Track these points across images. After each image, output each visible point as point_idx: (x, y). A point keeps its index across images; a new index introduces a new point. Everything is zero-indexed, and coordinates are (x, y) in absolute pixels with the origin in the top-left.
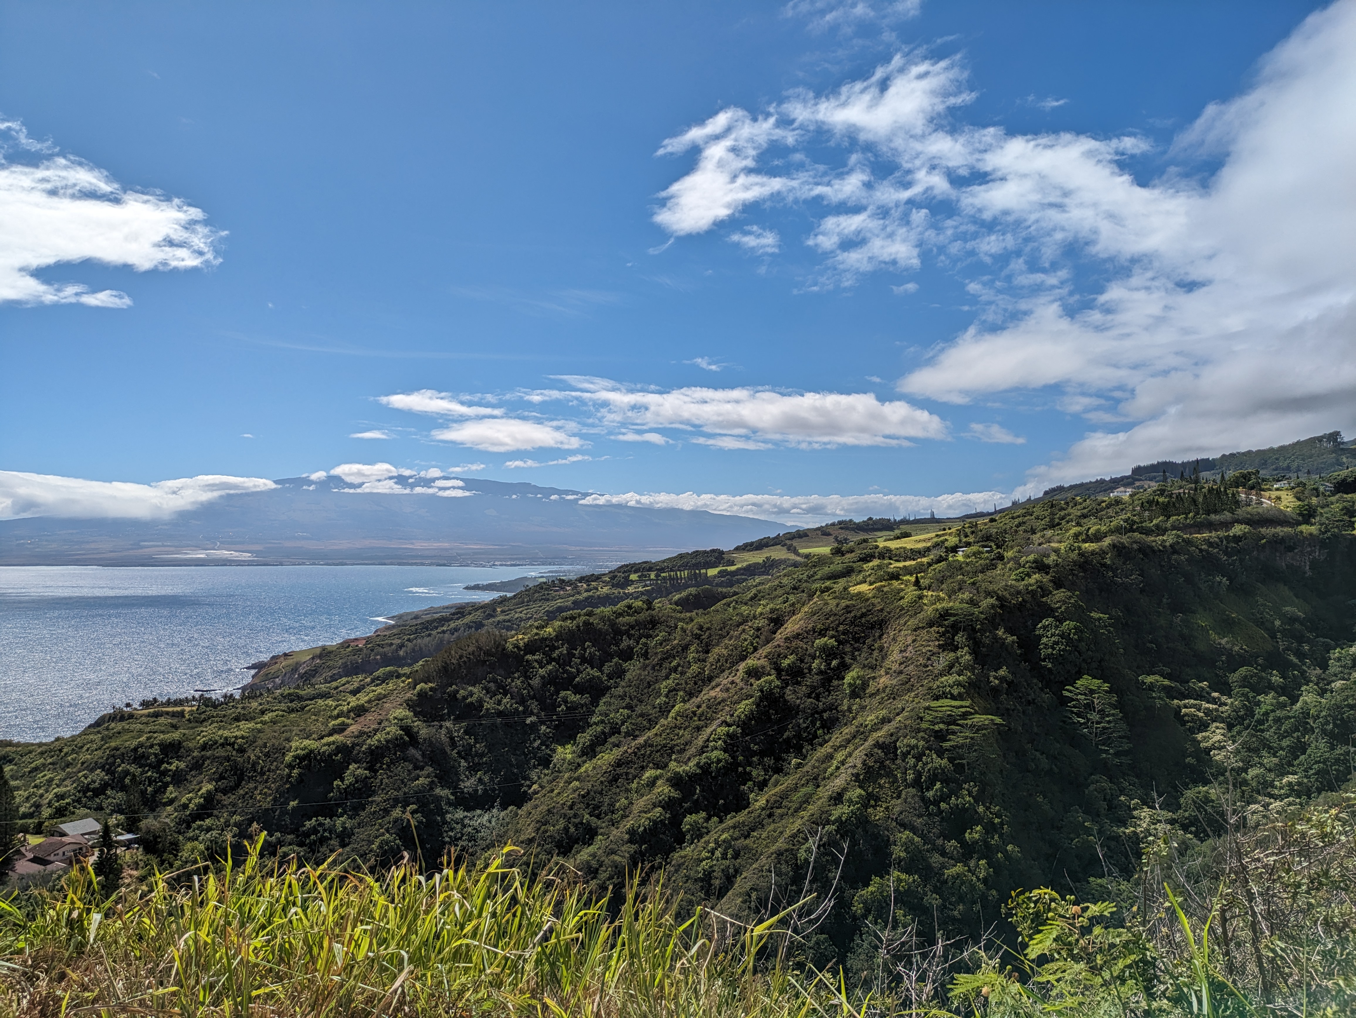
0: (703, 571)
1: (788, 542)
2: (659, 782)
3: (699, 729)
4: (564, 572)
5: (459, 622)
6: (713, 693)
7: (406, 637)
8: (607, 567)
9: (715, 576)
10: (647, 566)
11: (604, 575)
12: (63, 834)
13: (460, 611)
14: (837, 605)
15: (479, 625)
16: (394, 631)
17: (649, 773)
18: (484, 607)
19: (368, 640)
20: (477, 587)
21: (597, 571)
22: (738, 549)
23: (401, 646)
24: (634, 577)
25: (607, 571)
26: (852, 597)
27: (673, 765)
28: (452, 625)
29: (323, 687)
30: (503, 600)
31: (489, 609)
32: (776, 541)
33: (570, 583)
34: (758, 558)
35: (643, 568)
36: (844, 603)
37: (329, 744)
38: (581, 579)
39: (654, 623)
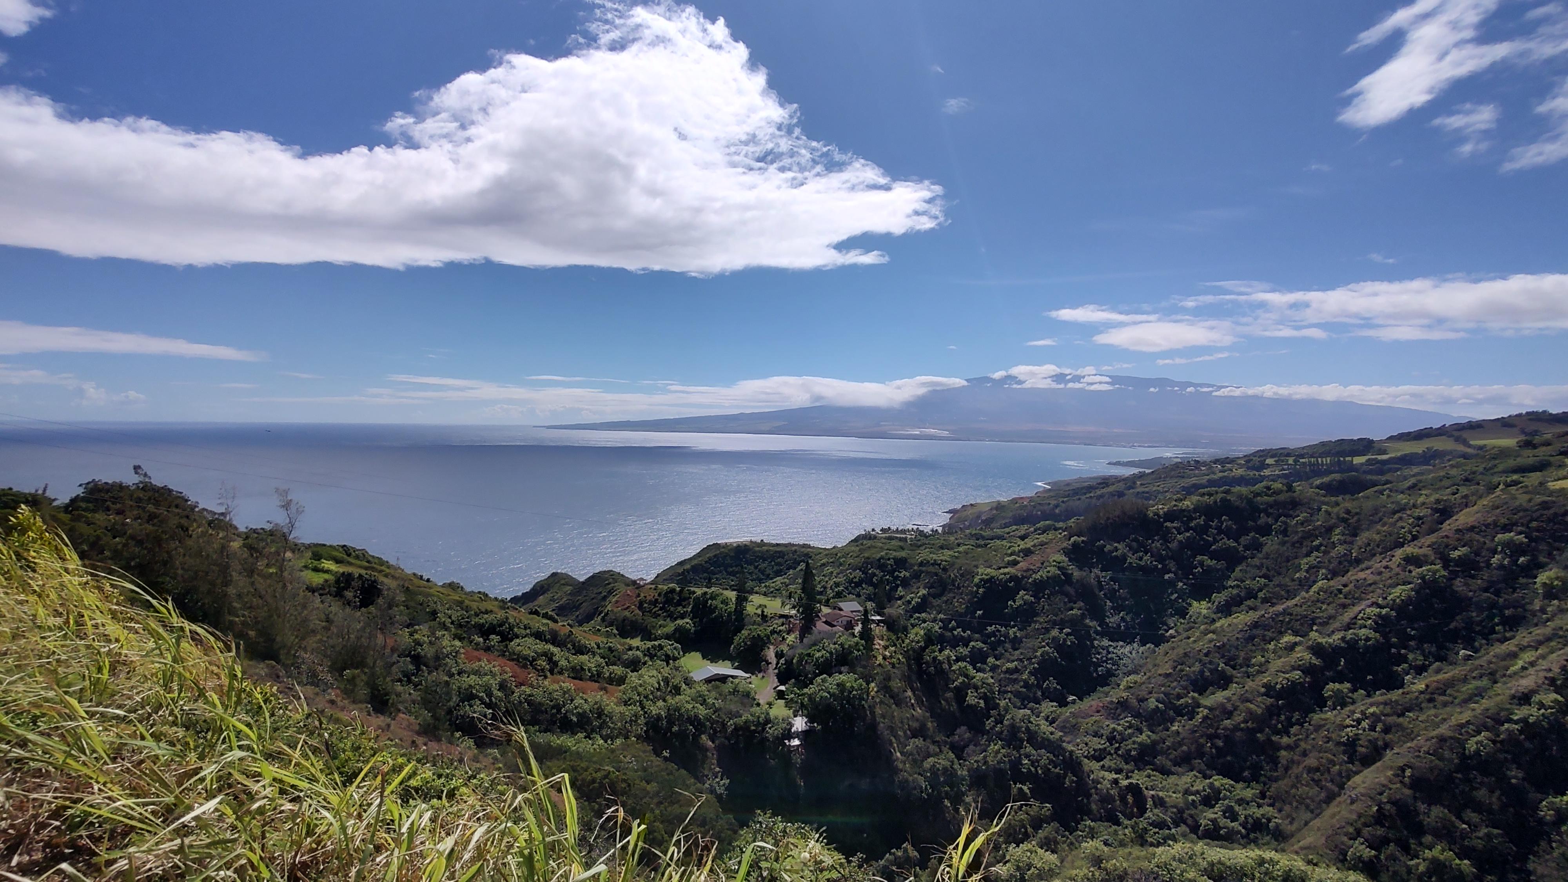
0: (1349, 459)
1: (1456, 434)
2: (1298, 649)
3: (1344, 606)
4: (1198, 454)
5: (1104, 490)
6: (1362, 575)
7: (1061, 500)
8: (1241, 451)
9: (1362, 464)
10: (1286, 452)
11: (1239, 458)
12: (841, 609)
13: (1105, 482)
14: (1530, 500)
15: (1121, 494)
16: (1051, 494)
17: (1288, 639)
18: (1125, 480)
19: (1031, 499)
20: (1118, 463)
21: (1232, 455)
22: (1391, 438)
23: (1057, 506)
24: (1269, 461)
25: (1241, 455)
26: (1552, 493)
27: (1313, 635)
28: (1099, 492)
29: (999, 532)
30: (1141, 476)
31: (1130, 482)
32: (1442, 432)
33: (1204, 464)
34: (1418, 447)
35: (1281, 455)
36: (1539, 499)
37: (1005, 574)
38: (1216, 461)
39: (1295, 504)
